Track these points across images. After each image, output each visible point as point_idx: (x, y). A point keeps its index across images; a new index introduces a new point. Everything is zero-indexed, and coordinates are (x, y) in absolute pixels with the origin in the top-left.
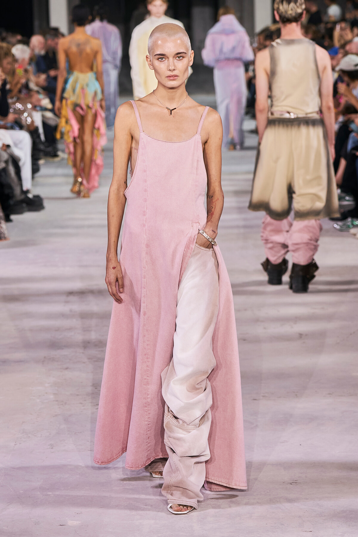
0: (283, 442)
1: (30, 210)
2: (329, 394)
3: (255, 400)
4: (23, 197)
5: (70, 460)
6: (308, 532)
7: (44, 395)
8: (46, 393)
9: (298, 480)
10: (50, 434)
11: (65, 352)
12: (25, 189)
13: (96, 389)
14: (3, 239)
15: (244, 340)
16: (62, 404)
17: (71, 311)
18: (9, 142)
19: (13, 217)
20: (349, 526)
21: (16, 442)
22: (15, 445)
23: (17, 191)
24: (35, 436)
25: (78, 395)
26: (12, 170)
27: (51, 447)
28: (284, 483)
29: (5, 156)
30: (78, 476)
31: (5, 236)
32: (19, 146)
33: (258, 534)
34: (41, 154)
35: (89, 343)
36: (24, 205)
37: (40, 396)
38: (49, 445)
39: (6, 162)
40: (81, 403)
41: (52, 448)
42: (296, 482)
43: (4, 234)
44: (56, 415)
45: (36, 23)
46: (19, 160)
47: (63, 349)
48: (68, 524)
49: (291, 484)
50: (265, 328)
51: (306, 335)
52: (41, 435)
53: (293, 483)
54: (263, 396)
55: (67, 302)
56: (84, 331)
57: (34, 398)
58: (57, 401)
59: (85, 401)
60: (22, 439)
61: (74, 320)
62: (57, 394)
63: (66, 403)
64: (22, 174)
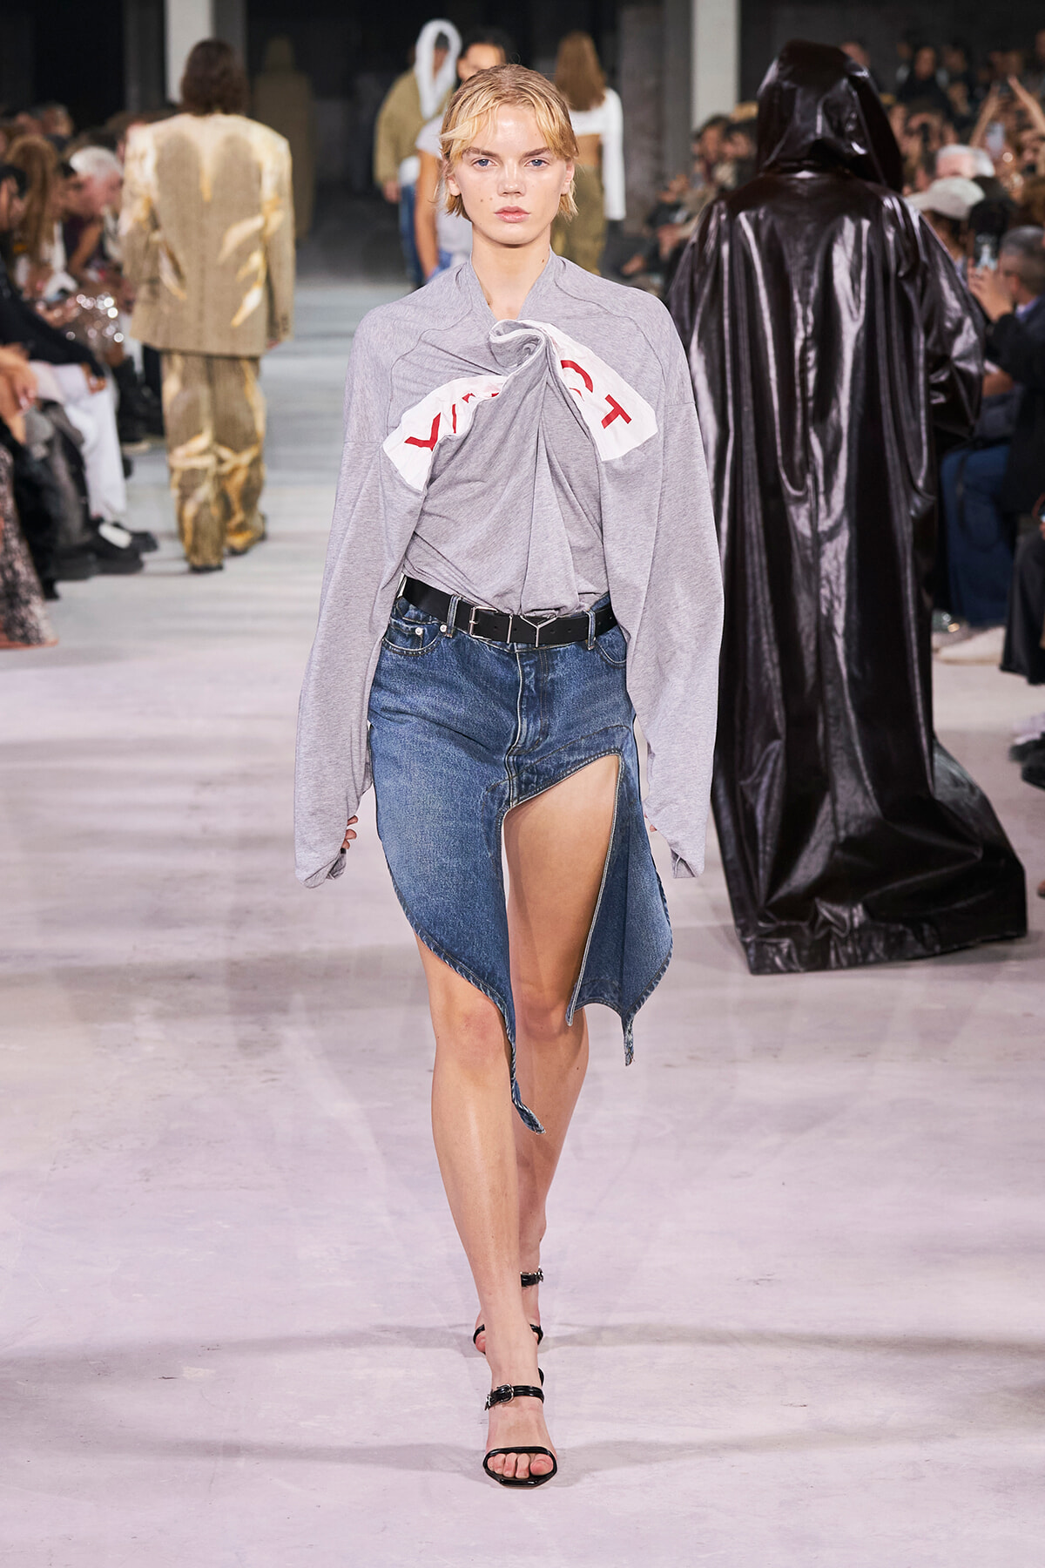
0: (738, 1177)
1: (106, 571)
2: (859, 1055)
3: (669, 1066)
4: (87, 537)
5: (192, 1212)
6: (796, 1406)
7: (130, 1046)
8: (136, 1039)
9: (774, 1274)
10: (143, 1144)
11: (188, 935)
12: (94, 514)
13: (264, 1030)
14: (35, 643)
16: (177, 1070)
17: (205, 830)
18: (54, 393)
19: (62, 587)
20: (903, 1393)
21: (54, 1164)
22: (53, 1170)
23: (75, 521)
24: (104, 1148)
25: (217, 1046)
26: (61, 467)
27: (145, 1178)
28: (738, 1280)
29: (45, 428)
30: (212, 1253)
31: (41, 636)
32: (83, 404)
33: (670, 1409)
35: (248, 912)
36: (91, 557)
37: (119, 1046)
38: (139, 1173)
39: (49, 444)
40: (225, 1067)
41: (147, 1180)
42: (769, 1278)
43: (38, 631)
44: (160, 1096)
45: (133, 92)
46: (82, 441)
47: (181, 927)
48: (184, 1375)
49: (758, 1284)
52: (121, 1146)
53: (762, 1282)
54: (692, 1058)
55: (195, 808)
56: (238, 883)
57: (103, 1050)
58: (164, 1059)
59: (235, 1061)
60: (70, 1156)
61: (213, 853)
62: (162, 1041)
63: (186, 1065)
64: (91, 476)
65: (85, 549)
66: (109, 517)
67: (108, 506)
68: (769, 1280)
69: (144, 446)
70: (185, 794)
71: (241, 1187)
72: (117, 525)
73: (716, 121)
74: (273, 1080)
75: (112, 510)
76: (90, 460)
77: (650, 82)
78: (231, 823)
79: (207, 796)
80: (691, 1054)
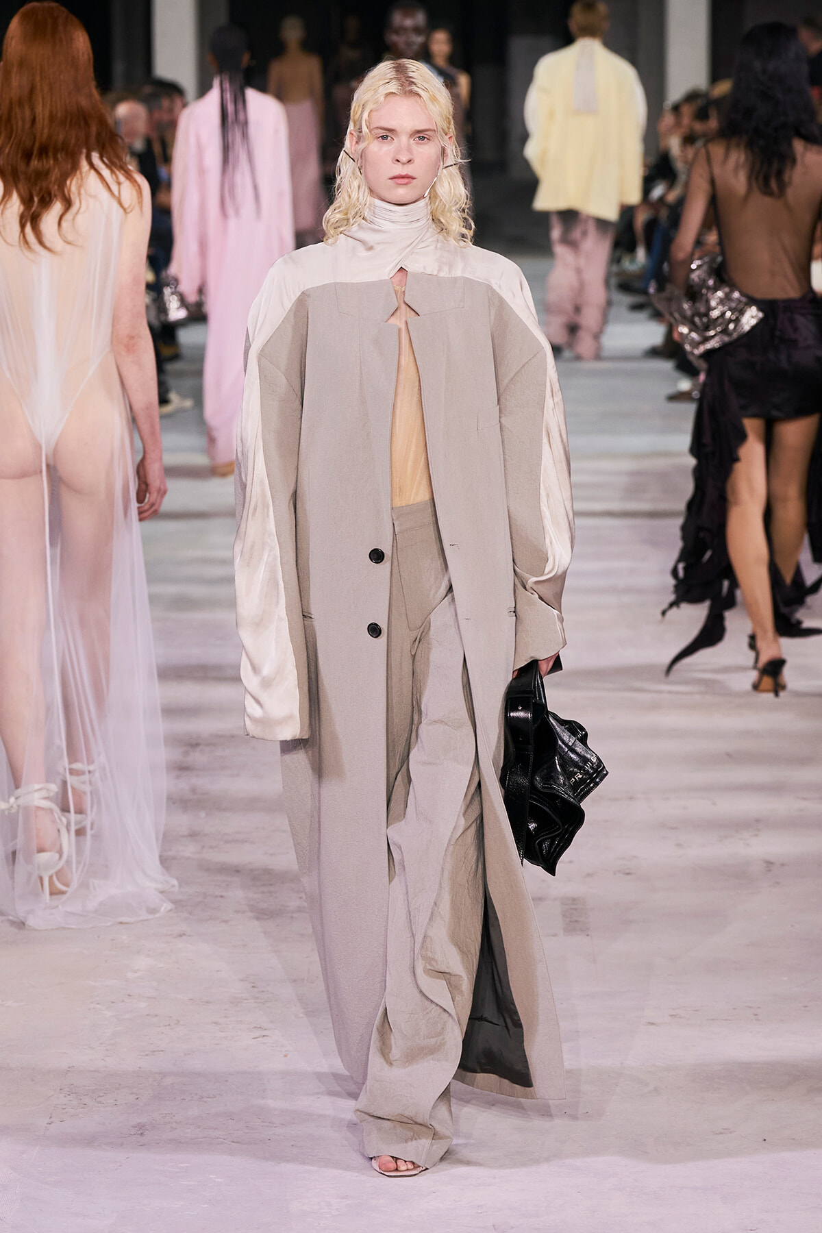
0: (721, 1133)
3: (653, 1024)
5: (186, 1165)
7: (123, 1001)
8: (129, 995)
10: (137, 1099)
13: (253, 987)
15: (629, 874)
16: (169, 1025)
17: (193, 790)
21: (50, 1118)
22: (49, 1124)
24: (100, 1103)
25: (208, 1002)
27: (139, 1132)
30: (206, 1206)
37: (113, 1002)
38: (134, 1127)
40: (216, 1023)
41: (141, 1134)
44: (153, 1052)
45: (119, 68)
50: (679, 845)
51: (783, 865)
52: (116, 1101)
54: (672, 1016)
55: (184, 768)
56: (227, 842)
57: (97, 1006)
58: (156, 1016)
59: (226, 1017)
60: (66, 1110)
61: (202, 814)
62: (155, 998)
63: (178, 1021)
70: (174, 755)
71: (233, 1142)
73: (692, 97)
74: (264, 1036)
79: (195, 758)
80: (673, 1013)
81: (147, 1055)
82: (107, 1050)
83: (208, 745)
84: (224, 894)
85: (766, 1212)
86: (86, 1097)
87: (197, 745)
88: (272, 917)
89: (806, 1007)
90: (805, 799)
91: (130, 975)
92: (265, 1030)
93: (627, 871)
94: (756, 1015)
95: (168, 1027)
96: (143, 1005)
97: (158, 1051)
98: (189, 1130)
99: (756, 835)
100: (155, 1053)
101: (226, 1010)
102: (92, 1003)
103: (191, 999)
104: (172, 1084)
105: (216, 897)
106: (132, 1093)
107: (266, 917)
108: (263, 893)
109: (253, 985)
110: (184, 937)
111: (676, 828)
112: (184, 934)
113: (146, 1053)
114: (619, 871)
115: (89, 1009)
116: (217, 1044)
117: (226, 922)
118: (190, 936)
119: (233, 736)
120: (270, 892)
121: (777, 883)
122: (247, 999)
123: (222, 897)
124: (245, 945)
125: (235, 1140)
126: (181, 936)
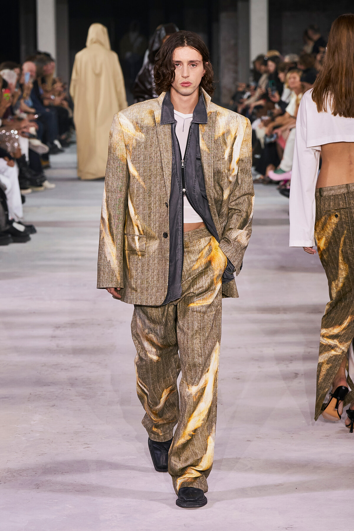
0: (278, 486)
1: (15, 241)
2: (326, 436)
3: (249, 441)
4: (8, 227)
5: (56, 501)
7: (29, 433)
8: (32, 431)
9: (293, 525)
10: (36, 473)
11: (51, 389)
12: (10, 218)
13: (83, 427)
15: (239, 379)
16: (49, 443)
17: (58, 346)
24: (21, 475)
25: (65, 433)
27: (37, 487)
28: (279, 527)
32: (6, 174)
34: (28, 183)
35: (76, 379)
36: (10, 236)
37: (25, 434)
38: (34, 485)
42: (291, 526)
45: (23, 48)
46: (6, 189)
47: (49, 385)
50: (259, 367)
51: (302, 375)
53: (289, 528)
55: (53, 337)
56: (72, 367)
57: (19, 435)
58: (43, 439)
59: (72, 439)
60: (7, 478)
61: (61, 356)
62: (43, 432)
63: (53, 441)
64: (9, 203)
65: (7, 232)
66: (17, 220)
67: (16, 215)
68: (291, 527)
69: (29, 191)
70: (49, 332)
72: (19, 223)
74: (88, 447)
75: (18, 217)
76: (8, 196)
77: (232, 42)
78: (68, 344)
79: (58, 332)
80: (257, 436)
81: (39, 456)
82: (23, 454)
83: (64, 327)
84: (71, 389)
85: (297, 518)
86: (15, 473)
87: (59, 327)
88: (91, 398)
89: (312, 433)
90: (311, 347)
91: (32, 423)
92: (89, 444)
93: (238, 378)
94: (292, 437)
95: (49, 444)
96: (38, 435)
97: (45, 454)
98: (58, 486)
99: (291, 363)
100: (43, 455)
101: (72, 436)
102: (17, 434)
103: (58, 432)
104: (51, 467)
105: (68, 390)
106: (34, 471)
107: (88, 398)
108: (87, 388)
109: (83, 426)
110: (54, 406)
111: (258, 360)
112: (54, 405)
113: (39, 455)
114: (234, 378)
115: (15, 437)
116: (69, 451)
117: (71, 400)
118: (57, 406)
119: (74, 324)
120: (90, 388)
121: (300, 382)
122: (81, 432)
123: (70, 390)
124: (80, 410)
125: (77, 490)
126: (53, 406)
